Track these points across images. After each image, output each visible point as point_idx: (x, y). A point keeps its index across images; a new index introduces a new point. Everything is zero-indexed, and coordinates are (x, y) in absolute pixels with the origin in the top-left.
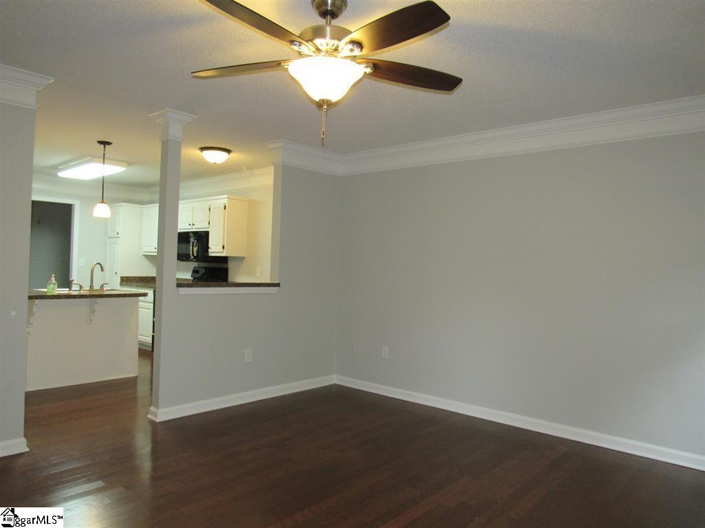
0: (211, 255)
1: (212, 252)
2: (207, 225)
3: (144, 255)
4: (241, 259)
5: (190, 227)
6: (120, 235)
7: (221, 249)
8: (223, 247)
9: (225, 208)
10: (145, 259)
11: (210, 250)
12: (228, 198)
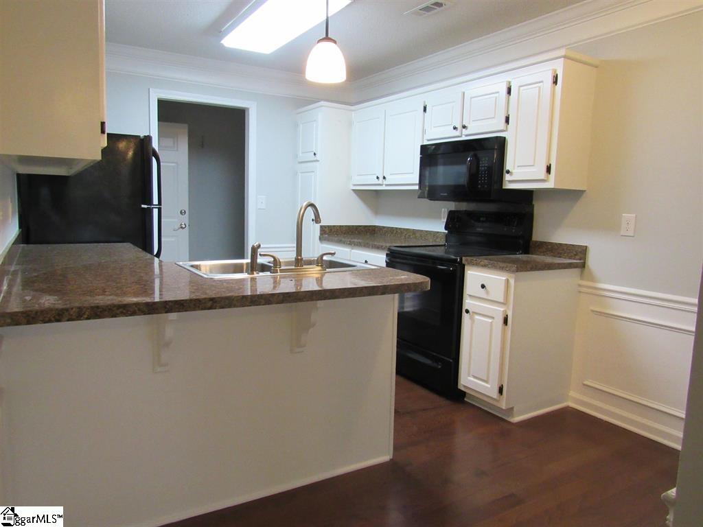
0: (508, 186)
1: (511, 182)
2: (502, 125)
3: (353, 190)
4: (573, 195)
5: (456, 133)
6: (318, 157)
7: (542, 174)
8: (549, 169)
9: (555, 82)
10: (354, 195)
11: (507, 177)
12: (565, 57)
